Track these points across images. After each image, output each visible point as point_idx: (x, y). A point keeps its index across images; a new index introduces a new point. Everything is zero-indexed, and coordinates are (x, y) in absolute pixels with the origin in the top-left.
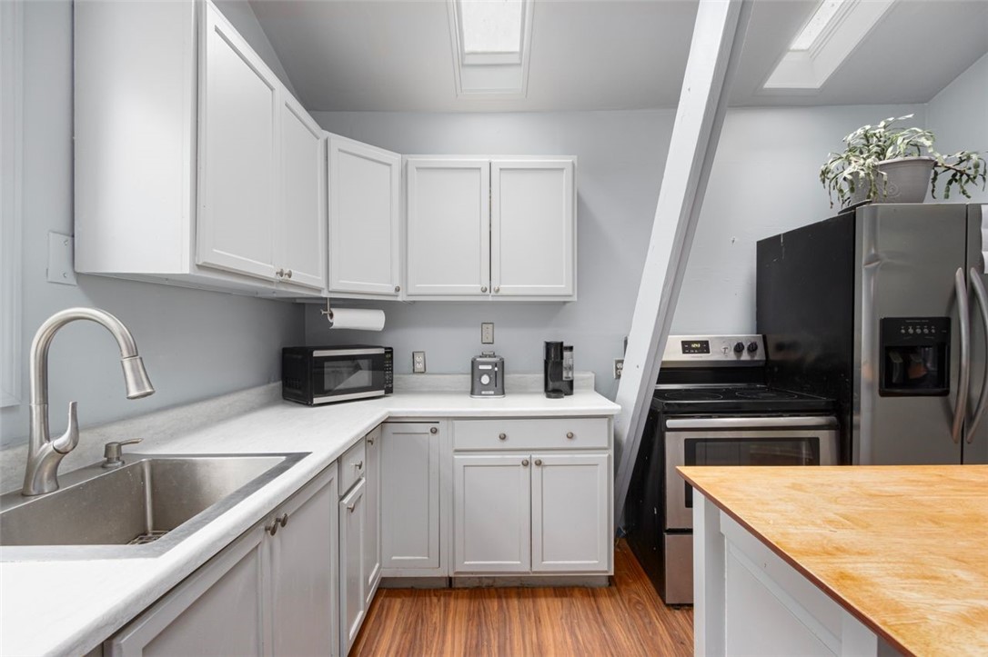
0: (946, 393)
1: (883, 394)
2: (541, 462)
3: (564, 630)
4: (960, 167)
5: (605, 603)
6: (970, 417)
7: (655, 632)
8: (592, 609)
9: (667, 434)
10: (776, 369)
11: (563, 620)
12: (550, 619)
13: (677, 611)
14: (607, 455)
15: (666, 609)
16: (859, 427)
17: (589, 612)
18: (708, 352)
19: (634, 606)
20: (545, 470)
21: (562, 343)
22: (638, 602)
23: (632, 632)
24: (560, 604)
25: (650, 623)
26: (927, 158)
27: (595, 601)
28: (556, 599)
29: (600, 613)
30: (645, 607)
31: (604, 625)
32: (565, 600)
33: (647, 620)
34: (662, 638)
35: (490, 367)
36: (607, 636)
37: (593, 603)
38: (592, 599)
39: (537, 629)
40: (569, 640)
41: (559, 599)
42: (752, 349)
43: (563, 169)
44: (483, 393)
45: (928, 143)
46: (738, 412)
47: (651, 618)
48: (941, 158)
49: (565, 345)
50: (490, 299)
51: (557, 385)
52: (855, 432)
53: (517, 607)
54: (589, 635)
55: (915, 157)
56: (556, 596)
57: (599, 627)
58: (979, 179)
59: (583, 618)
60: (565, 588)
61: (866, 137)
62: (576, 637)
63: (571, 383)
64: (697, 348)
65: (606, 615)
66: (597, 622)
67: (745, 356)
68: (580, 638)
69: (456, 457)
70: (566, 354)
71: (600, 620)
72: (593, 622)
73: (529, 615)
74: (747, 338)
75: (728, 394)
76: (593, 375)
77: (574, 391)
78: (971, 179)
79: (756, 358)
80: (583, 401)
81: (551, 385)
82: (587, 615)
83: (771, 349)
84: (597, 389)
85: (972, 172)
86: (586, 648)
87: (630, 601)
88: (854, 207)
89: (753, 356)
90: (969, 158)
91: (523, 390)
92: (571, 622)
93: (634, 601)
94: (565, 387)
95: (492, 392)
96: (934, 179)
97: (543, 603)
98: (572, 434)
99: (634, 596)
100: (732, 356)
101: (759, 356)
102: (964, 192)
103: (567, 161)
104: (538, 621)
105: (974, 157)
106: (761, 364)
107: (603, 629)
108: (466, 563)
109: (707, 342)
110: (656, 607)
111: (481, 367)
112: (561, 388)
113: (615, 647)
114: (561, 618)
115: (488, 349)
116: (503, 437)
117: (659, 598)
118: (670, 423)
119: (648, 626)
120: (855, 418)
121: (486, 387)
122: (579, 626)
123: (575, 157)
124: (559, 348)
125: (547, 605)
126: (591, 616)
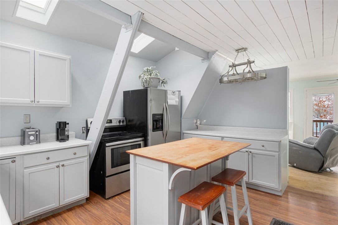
0: (163, 130)
1: (153, 131)
2: (64, 165)
3: (76, 219)
4: (163, 81)
5: (87, 206)
6: (166, 135)
7: (105, 207)
8: (84, 210)
9: (106, 148)
10: (129, 127)
11: (75, 216)
12: (70, 218)
13: (109, 200)
14: (87, 158)
15: (106, 201)
16: (149, 139)
17: (83, 211)
18: (112, 123)
19: (96, 203)
20: (65, 167)
21: (66, 122)
22: (97, 202)
23: (99, 210)
24: (71, 213)
25: (103, 205)
26: (158, 78)
27: (83, 207)
28: (69, 212)
29: (87, 209)
30: (100, 202)
31: (89, 212)
32: (72, 211)
33: (101, 205)
34: (107, 207)
35: (34, 133)
36: (91, 214)
37: (83, 208)
38: (82, 207)
39: (66, 223)
40: (79, 220)
41: (71, 212)
42: (123, 122)
43: (66, 60)
44: (30, 143)
45: (159, 75)
46: (119, 140)
47: (102, 204)
48: (161, 78)
49: (67, 122)
50: (34, 105)
51: (63, 137)
52: (148, 141)
53: (55, 220)
54: (86, 216)
55: (156, 77)
56: (69, 211)
57: (88, 213)
58: (166, 84)
59: (81, 213)
60: (71, 208)
61: (147, 69)
62: (82, 218)
63: (68, 136)
64: (109, 122)
65: (89, 209)
66: (87, 212)
67: (121, 124)
68: (83, 218)
69: (25, 170)
70: (67, 126)
71: (87, 211)
72: (85, 213)
73: (61, 220)
74: (122, 119)
75: (120, 135)
76: (75, 133)
77: (69, 139)
78: (165, 83)
79: (124, 124)
80: (72, 142)
81: (60, 138)
82: (83, 212)
83: (127, 121)
84: (76, 137)
85: (165, 82)
86: (86, 219)
87: (95, 203)
88: (147, 88)
89: (123, 124)
90: (165, 79)
91: (46, 141)
92: (78, 216)
93: (96, 202)
94: (66, 138)
95: (35, 143)
96: (159, 82)
97: (65, 215)
98: (76, 153)
99: (95, 201)
100: (118, 124)
101: (125, 123)
102: (164, 86)
103: (68, 57)
104: (65, 220)
105: (166, 79)
106: (125, 126)
107: (89, 213)
108: (30, 213)
109: (111, 120)
110: (103, 201)
111: (29, 133)
112: (65, 139)
113: (95, 215)
114: (74, 216)
115: (28, 125)
116: (48, 159)
117: (103, 199)
118: (107, 145)
119: (102, 207)
120: (148, 137)
121: (32, 141)
122: (81, 215)
123: (71, 56)
124: (65, 124)
125: (67, 215)
126: (84, 211)
